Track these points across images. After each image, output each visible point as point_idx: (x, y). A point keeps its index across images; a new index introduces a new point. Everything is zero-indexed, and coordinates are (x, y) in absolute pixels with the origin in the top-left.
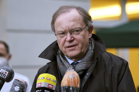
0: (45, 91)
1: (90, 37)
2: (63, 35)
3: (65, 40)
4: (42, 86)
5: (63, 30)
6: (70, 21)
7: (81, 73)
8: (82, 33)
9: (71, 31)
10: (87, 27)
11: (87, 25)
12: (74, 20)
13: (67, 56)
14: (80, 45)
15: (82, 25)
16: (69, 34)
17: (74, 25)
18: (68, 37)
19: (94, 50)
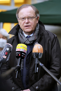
0: (23, 53)
1: (37, 23)
2: (23, 20)
3: (24, 22)
4: (21, 51)
5: (24, 17)
6: (28, 12)
7: (32, 42)
8: (34, 20)
9: (28, 18)
10: (36, 17)
11: (36, 16)
12: (30, 12)
13: (25, 32)
14: (32, 26)
15: (34, 15)
16: (27, 19)
17: (30, 15)
18: (26, 21)
19: (39, 30)
